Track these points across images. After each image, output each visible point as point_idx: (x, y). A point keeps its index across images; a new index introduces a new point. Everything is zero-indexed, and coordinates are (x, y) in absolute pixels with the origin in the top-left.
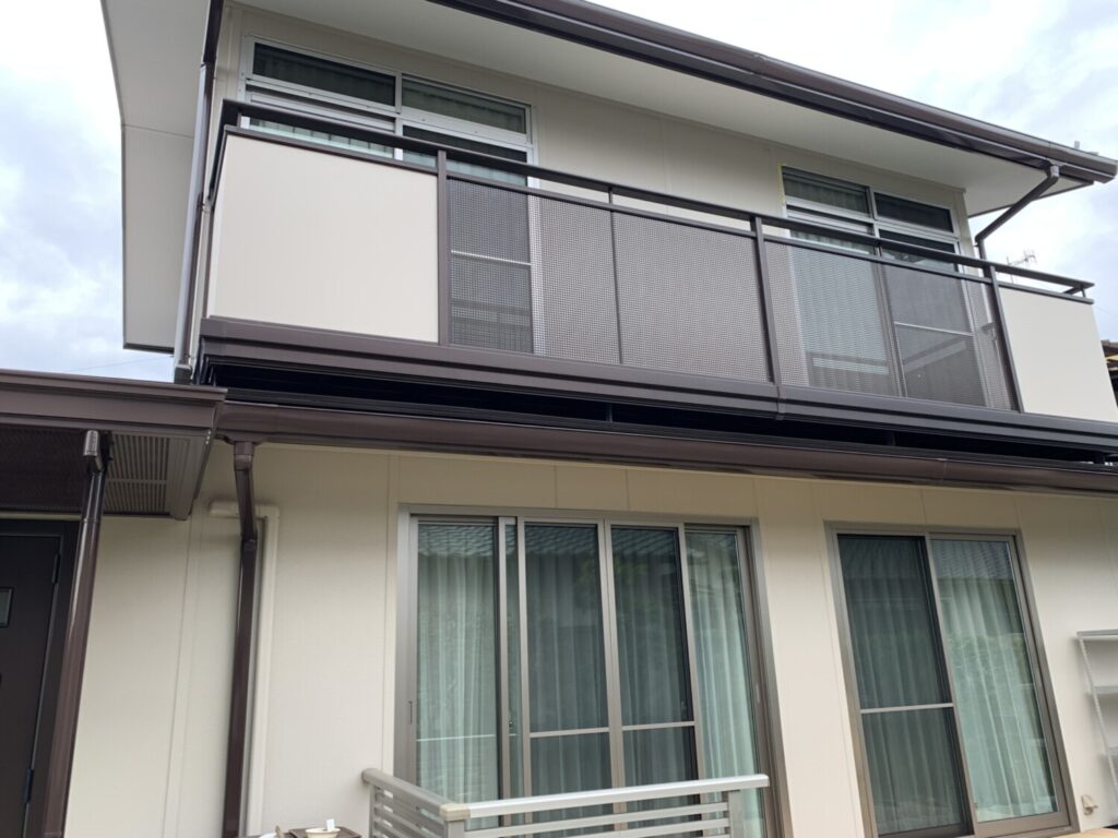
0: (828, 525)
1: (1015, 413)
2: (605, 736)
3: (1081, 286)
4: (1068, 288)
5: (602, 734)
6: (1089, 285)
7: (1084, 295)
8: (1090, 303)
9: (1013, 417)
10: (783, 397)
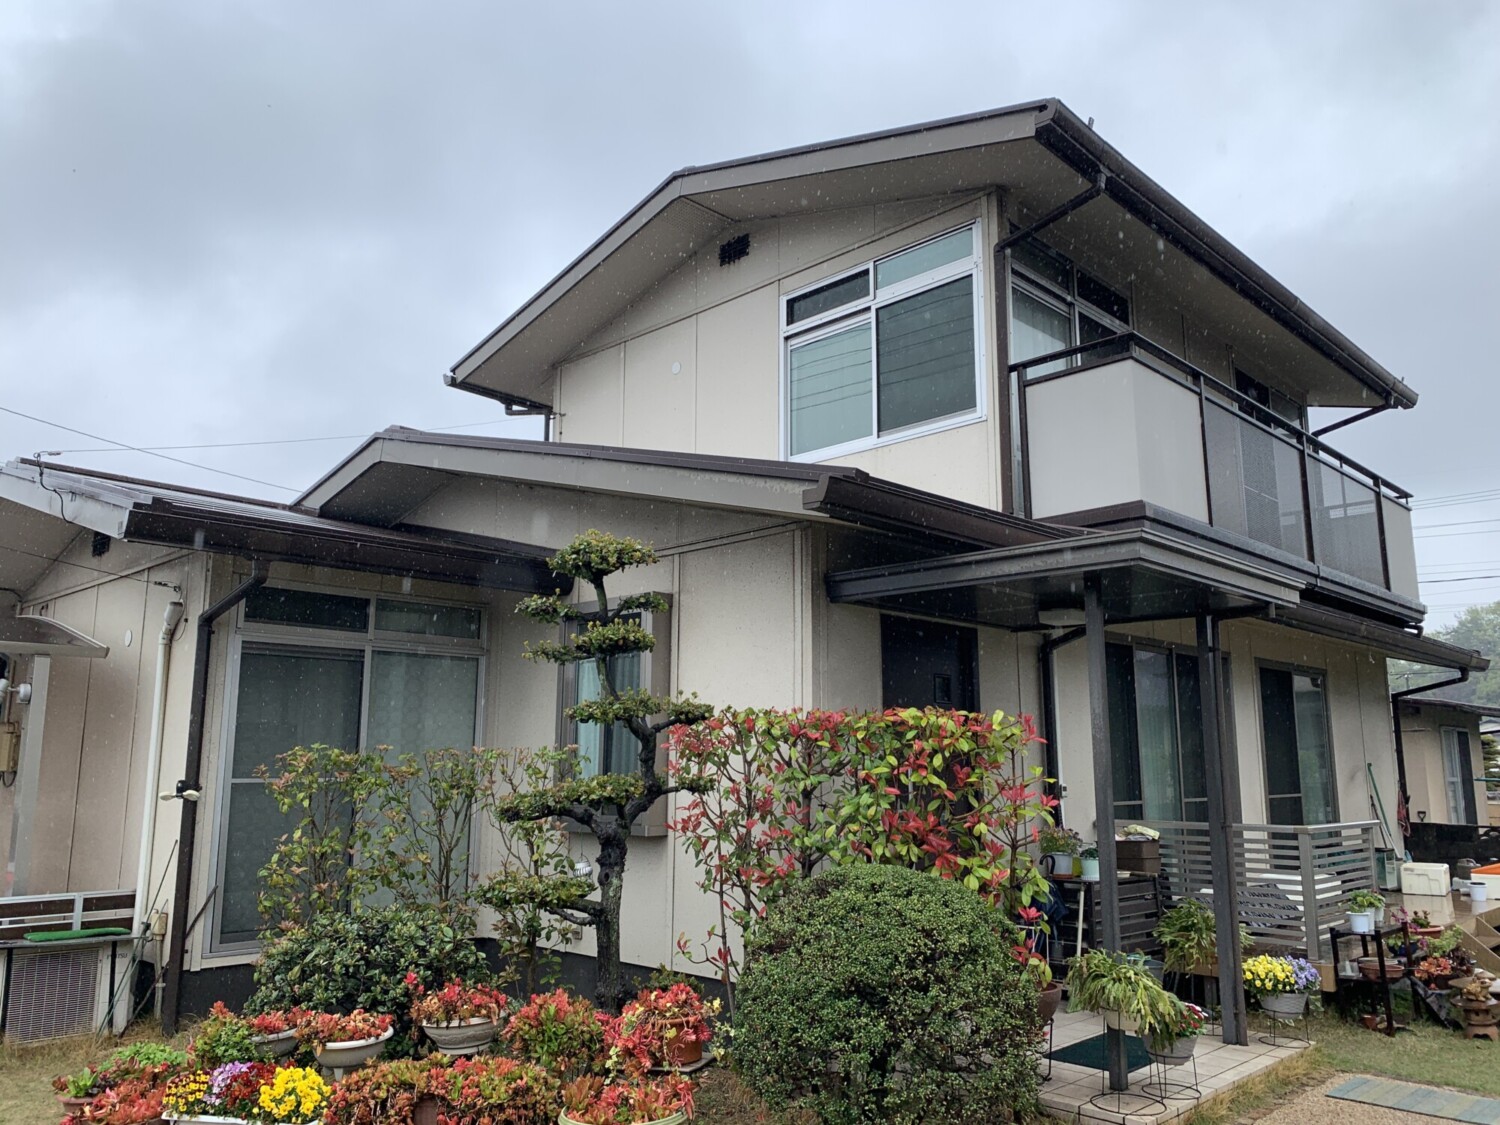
1: (1388, 590)
9: (1385, 593)
10: (1322, 574)
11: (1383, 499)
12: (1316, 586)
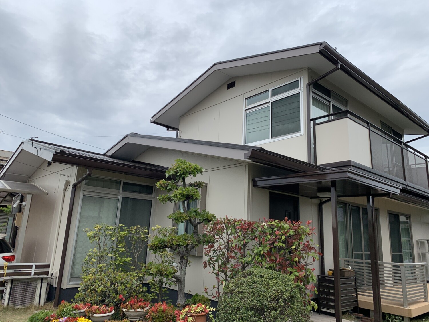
0: (388, 210)
2: (362, 254)
5: (361, 254)
11: (428, 163)
12: (406, 188)
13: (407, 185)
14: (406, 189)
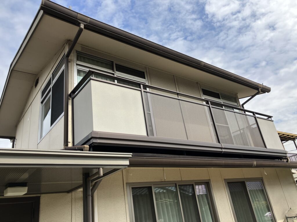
0: (225, 180)
1: (265, 148)
3: (270, 117)
4: (267, 117)
6: (272, 117)
7: (271, 119)
8: (273, 121)
9: (264, 149)
10: (223, 147)
11: (257, 119)
12: (222, 151)
13: (222, 148)
14: (223, 153)
